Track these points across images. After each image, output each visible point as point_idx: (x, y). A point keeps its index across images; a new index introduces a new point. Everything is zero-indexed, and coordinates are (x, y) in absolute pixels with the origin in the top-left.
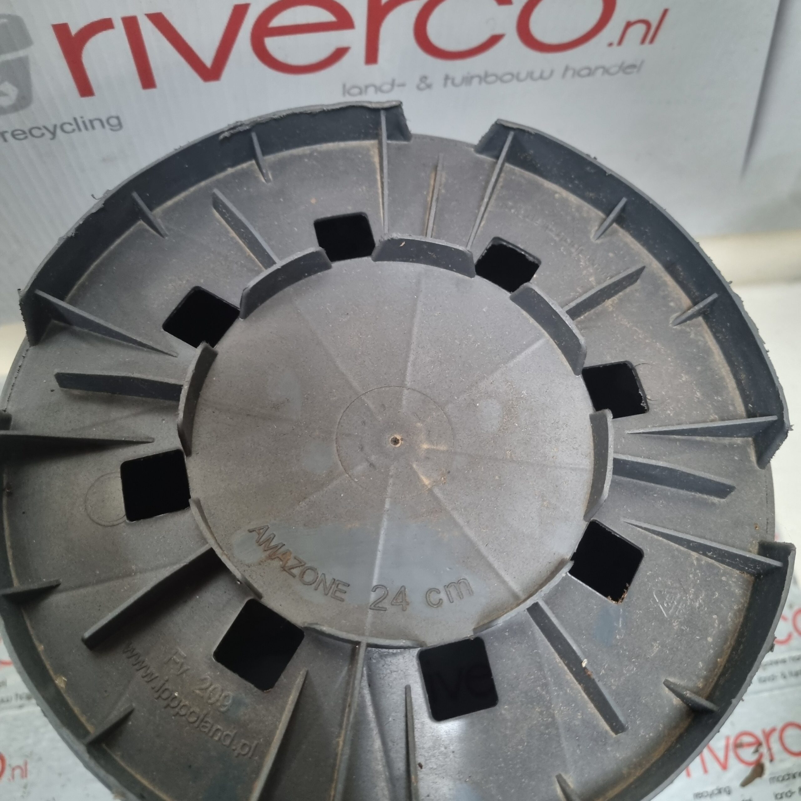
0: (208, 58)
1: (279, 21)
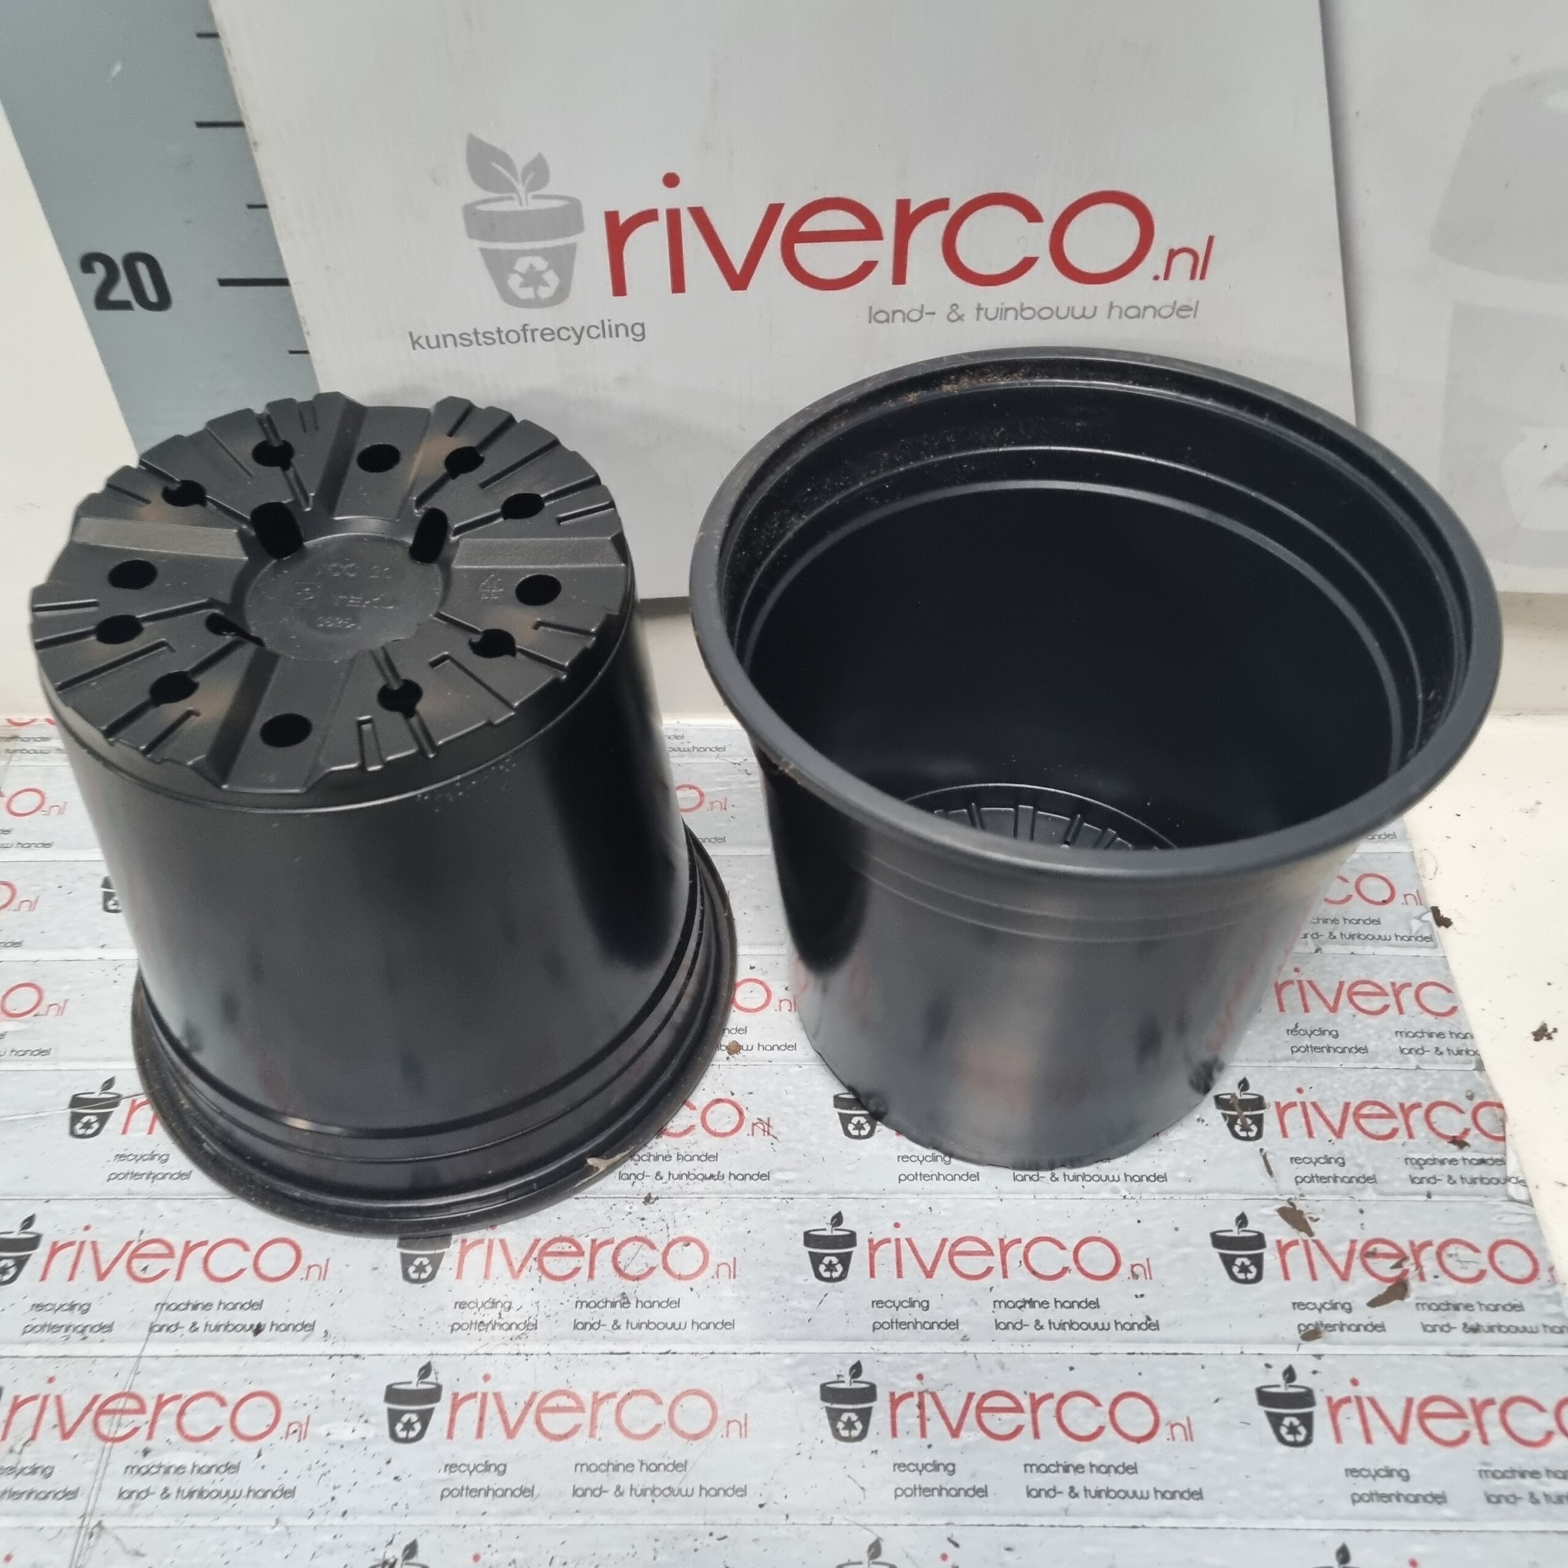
0: (738, 264)
1: (811, 225)
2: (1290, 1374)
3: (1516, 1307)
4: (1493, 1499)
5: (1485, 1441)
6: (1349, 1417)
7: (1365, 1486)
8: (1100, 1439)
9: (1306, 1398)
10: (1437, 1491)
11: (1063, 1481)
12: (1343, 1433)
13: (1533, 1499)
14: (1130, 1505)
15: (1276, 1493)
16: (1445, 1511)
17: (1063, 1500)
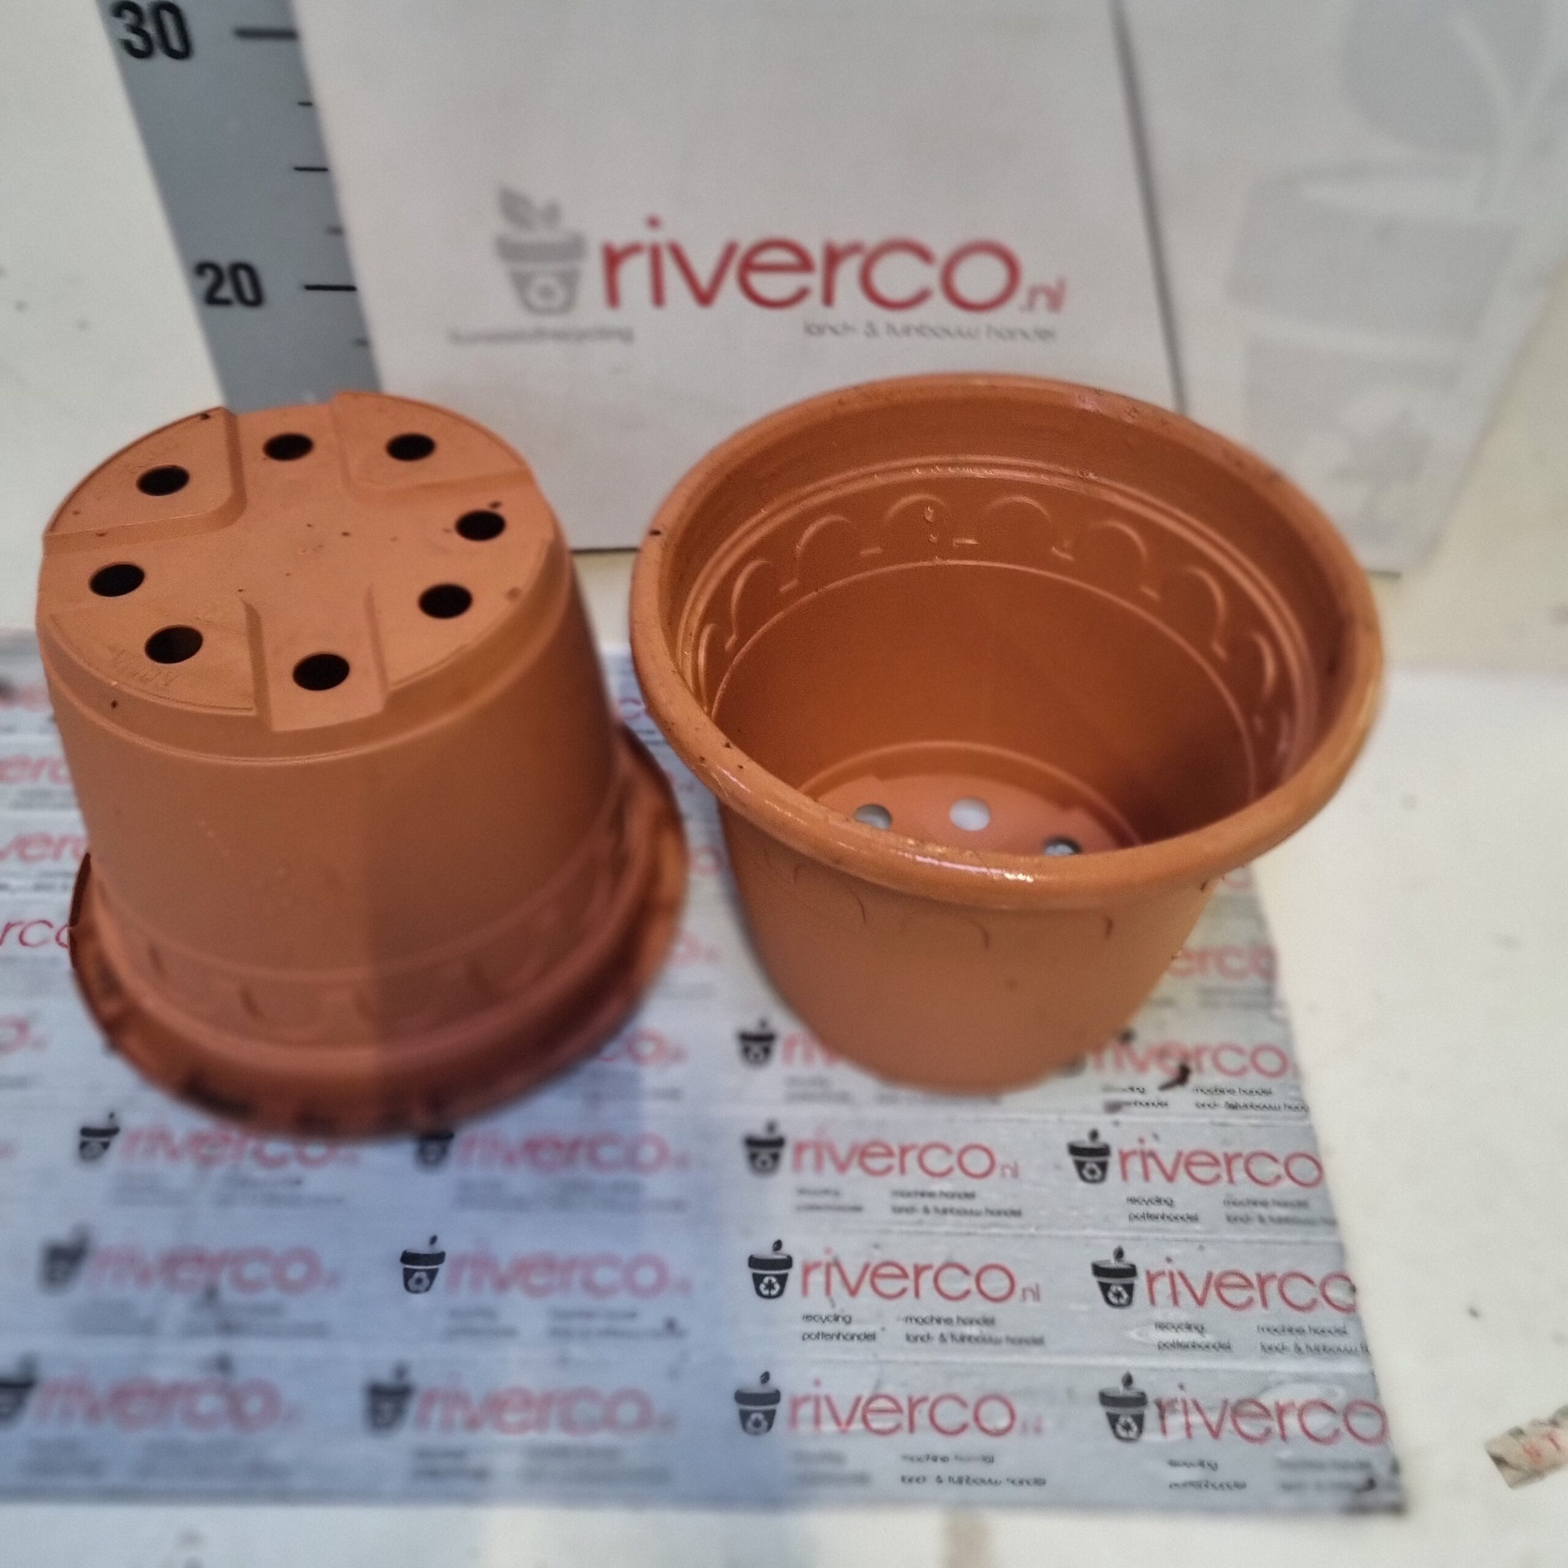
2: (1094, 1135)
3: (1266, 1092)
4: (1231, 1219)
5: (1231, 1180)
6: (1135, 1165)
7: (1139, 1209)
8: (951, 1176)
9: (1104, 1151)
10: (1191, 1212)
11: (920, 1203)
12: (1129, 1174)
13: (1261, 1219)
14: (965, 1220)
15: (1075, 1213)
16: (1197, 1226)
17: (919, 1216)
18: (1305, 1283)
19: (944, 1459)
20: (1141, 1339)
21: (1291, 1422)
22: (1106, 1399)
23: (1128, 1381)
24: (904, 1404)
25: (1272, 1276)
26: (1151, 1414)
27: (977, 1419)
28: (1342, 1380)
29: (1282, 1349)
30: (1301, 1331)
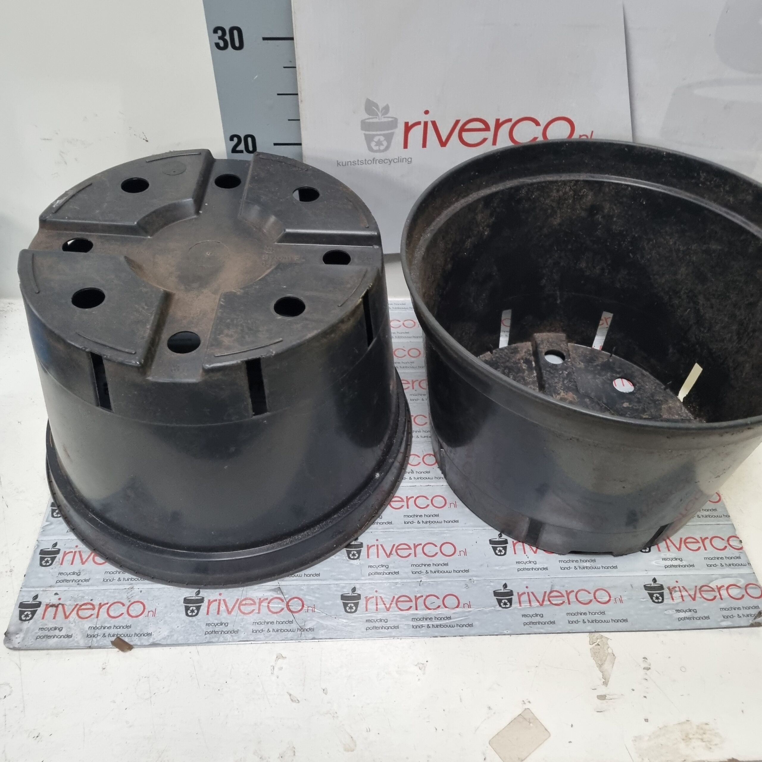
0: (444, 139)
1: (468, 127)
18: (721, 540)
19: (585, 614)
20: (656, 564)
21: (724, 592)
22: (646, 587)
23: (655, 580)
24: (564, 594)
25: (707, 538)
26: (666, 592)
27: (595, 598)
28: (742, 576)
29: (715, 565)
30: (722, 558)
